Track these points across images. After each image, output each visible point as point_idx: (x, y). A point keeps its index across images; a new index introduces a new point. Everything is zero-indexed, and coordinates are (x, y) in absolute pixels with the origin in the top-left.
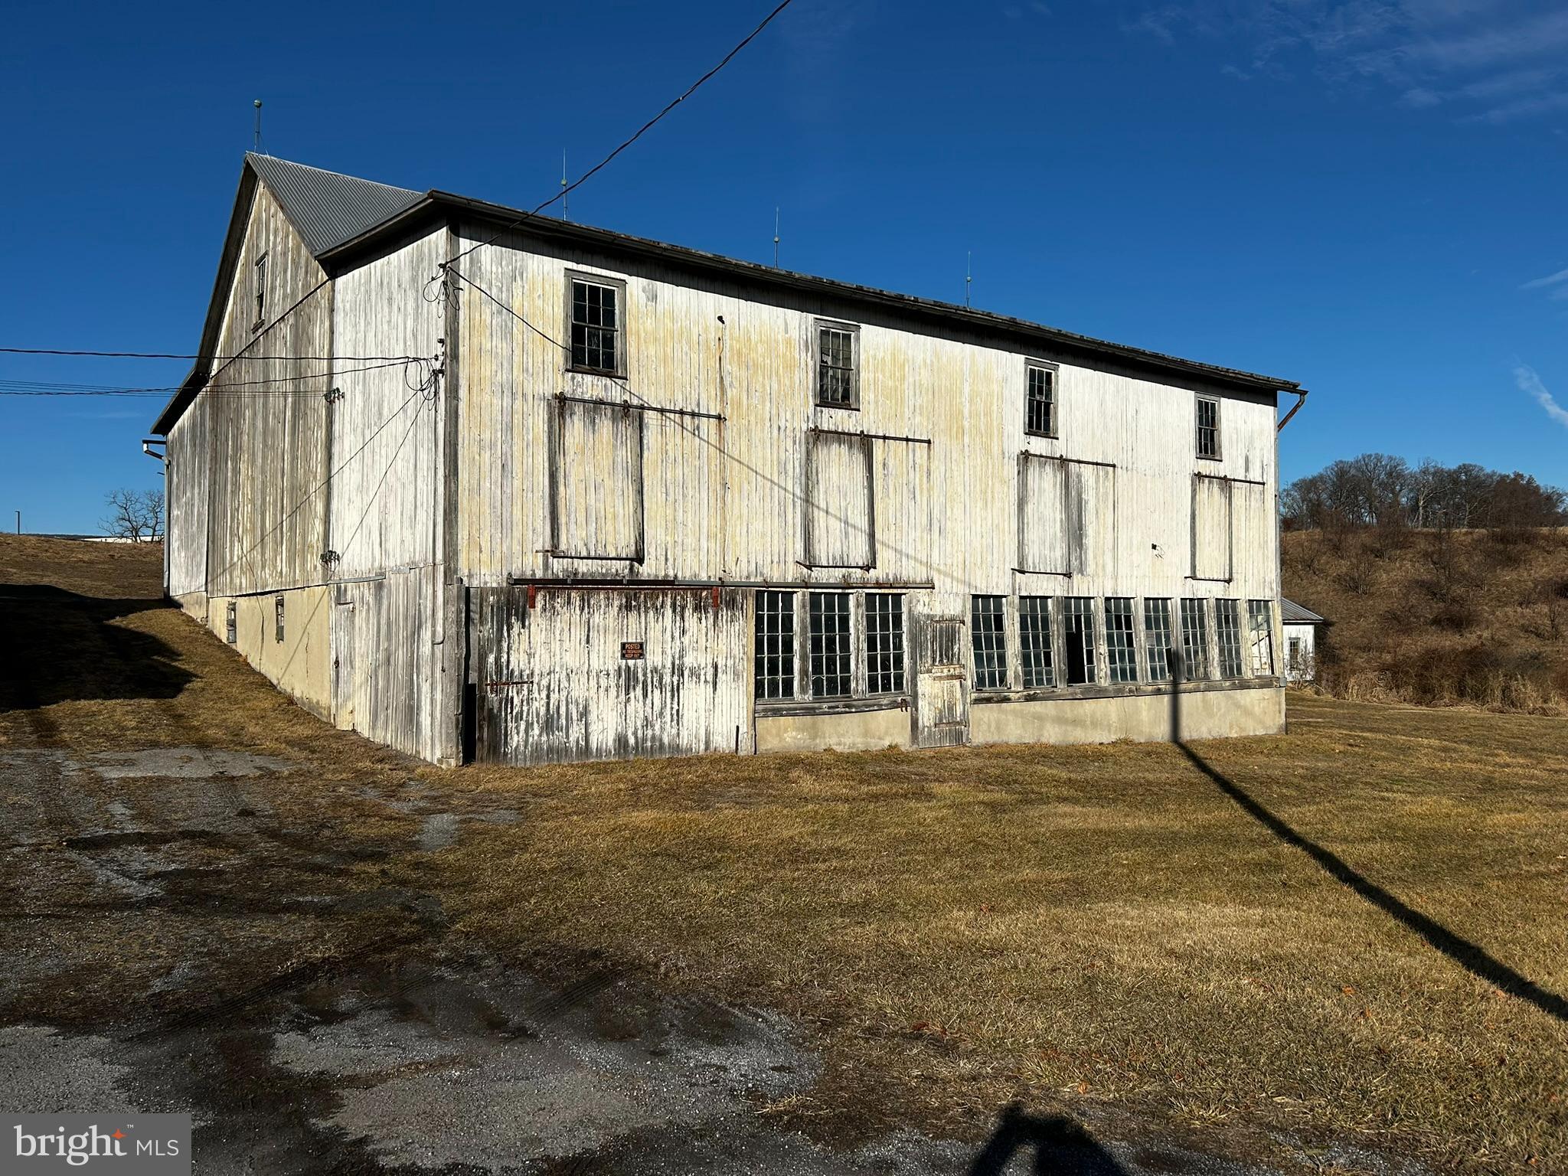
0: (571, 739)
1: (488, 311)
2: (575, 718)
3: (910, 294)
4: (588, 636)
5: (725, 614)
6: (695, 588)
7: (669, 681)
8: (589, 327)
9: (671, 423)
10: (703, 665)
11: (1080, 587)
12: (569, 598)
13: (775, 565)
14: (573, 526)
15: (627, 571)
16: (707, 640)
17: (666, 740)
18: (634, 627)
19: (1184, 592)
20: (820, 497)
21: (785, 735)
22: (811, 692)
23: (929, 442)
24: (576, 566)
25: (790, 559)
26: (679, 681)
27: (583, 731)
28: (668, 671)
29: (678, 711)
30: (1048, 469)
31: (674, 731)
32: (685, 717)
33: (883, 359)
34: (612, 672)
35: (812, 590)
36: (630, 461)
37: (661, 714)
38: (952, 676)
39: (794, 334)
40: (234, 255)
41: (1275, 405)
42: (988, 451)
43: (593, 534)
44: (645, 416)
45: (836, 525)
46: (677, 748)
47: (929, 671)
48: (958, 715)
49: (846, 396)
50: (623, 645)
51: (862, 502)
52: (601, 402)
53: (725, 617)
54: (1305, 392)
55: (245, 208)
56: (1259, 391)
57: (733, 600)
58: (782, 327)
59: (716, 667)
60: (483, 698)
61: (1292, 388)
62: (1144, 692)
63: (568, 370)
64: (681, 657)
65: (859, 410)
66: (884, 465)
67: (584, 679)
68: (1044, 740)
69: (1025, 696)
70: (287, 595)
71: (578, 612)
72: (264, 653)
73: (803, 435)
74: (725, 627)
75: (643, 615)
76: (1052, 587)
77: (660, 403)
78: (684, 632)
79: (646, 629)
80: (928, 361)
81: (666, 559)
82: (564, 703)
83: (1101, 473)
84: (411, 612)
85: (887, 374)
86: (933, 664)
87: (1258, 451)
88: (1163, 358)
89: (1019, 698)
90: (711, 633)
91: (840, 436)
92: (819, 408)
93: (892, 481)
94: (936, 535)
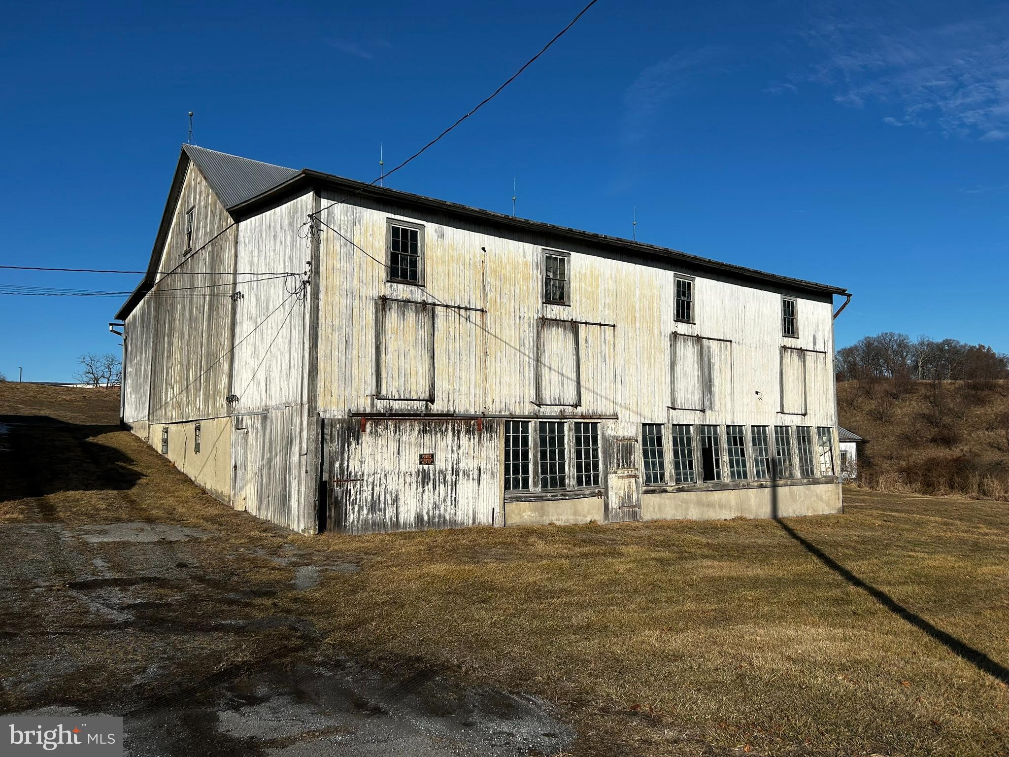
0: (387, 517)
1: (338, 244)
2: (390, 502)
3: (602, 233)
4: (399, 450)
5: (485, 435)
6: (467, 419)
7: (450, 479)
8: (401, 254)
9: (452, 313)
10: (471, 469)
11: (711, 418)
12: (387, 426)
13: (517, 404)
14: (390, 380)
15: (423, 408)
16: (474, 452)
17: (448, 518)
18: (428, 444)
19: (777, 422)
20: (546, 359)
21: (524, 514)
22: (540, 486)
23: (614, 326)
24: (391, 405)
25: (527, 400)
26: (456, 479)
27: (395, 512)
28: (449, 472)
29: (455, 498)
30: (690, 343)
31: (453, 512)
32: (460, 503)
33: (585, 274)
34: (413, 473)
35: (541, 420)
36: (426, 338)
37: (445, 500)
38: (630, 475)
39: (529, 258)
40: (173, 207)
41: (831, 303)
42: (651, 331)
43: (403, 386)
44: (436, 310)
45: (555, 377)
46: (455, 523)
47: (615, 473)
48: (634, 501)
49: (562, 297)
50: (421, 456)
51: (572, 363)
52: (409, 301)
53: (485, 438)
54: (851, 295)
55: (181, 178)
56: (822, 294)
57: (491, 427)
58: (522, 254)
59: (480, 470)
60: (332, 490)
61: (842, 292)
62: (753, 486)
63: (388, 281)
64: (458, 463)
65: (570, 306)
66: (586, 340)
67: (395, 478)
68: (689, 517)
69: (677, 489)
70: (202, 423)
71: (392, 434)
72: (186, 460)
73: (535, 322)
74: (486, 443)
75: (433, 436)
76: (692, 419)
77: (445, 301)
78: (459, 447)
79: (436, 445)
80: (613, 276)
81: (449, 401)
82: (383, 493)
83: (723, 346)
84: (286, 435)
85: (588, 283)
86: (618, 468)
87: (821, 332)
88: (761, 273)
89: (673, 490)
90: (477, 448)
91: (558, 322)
92: (545, 305)
93: (590, 350)
94: (619, 385)
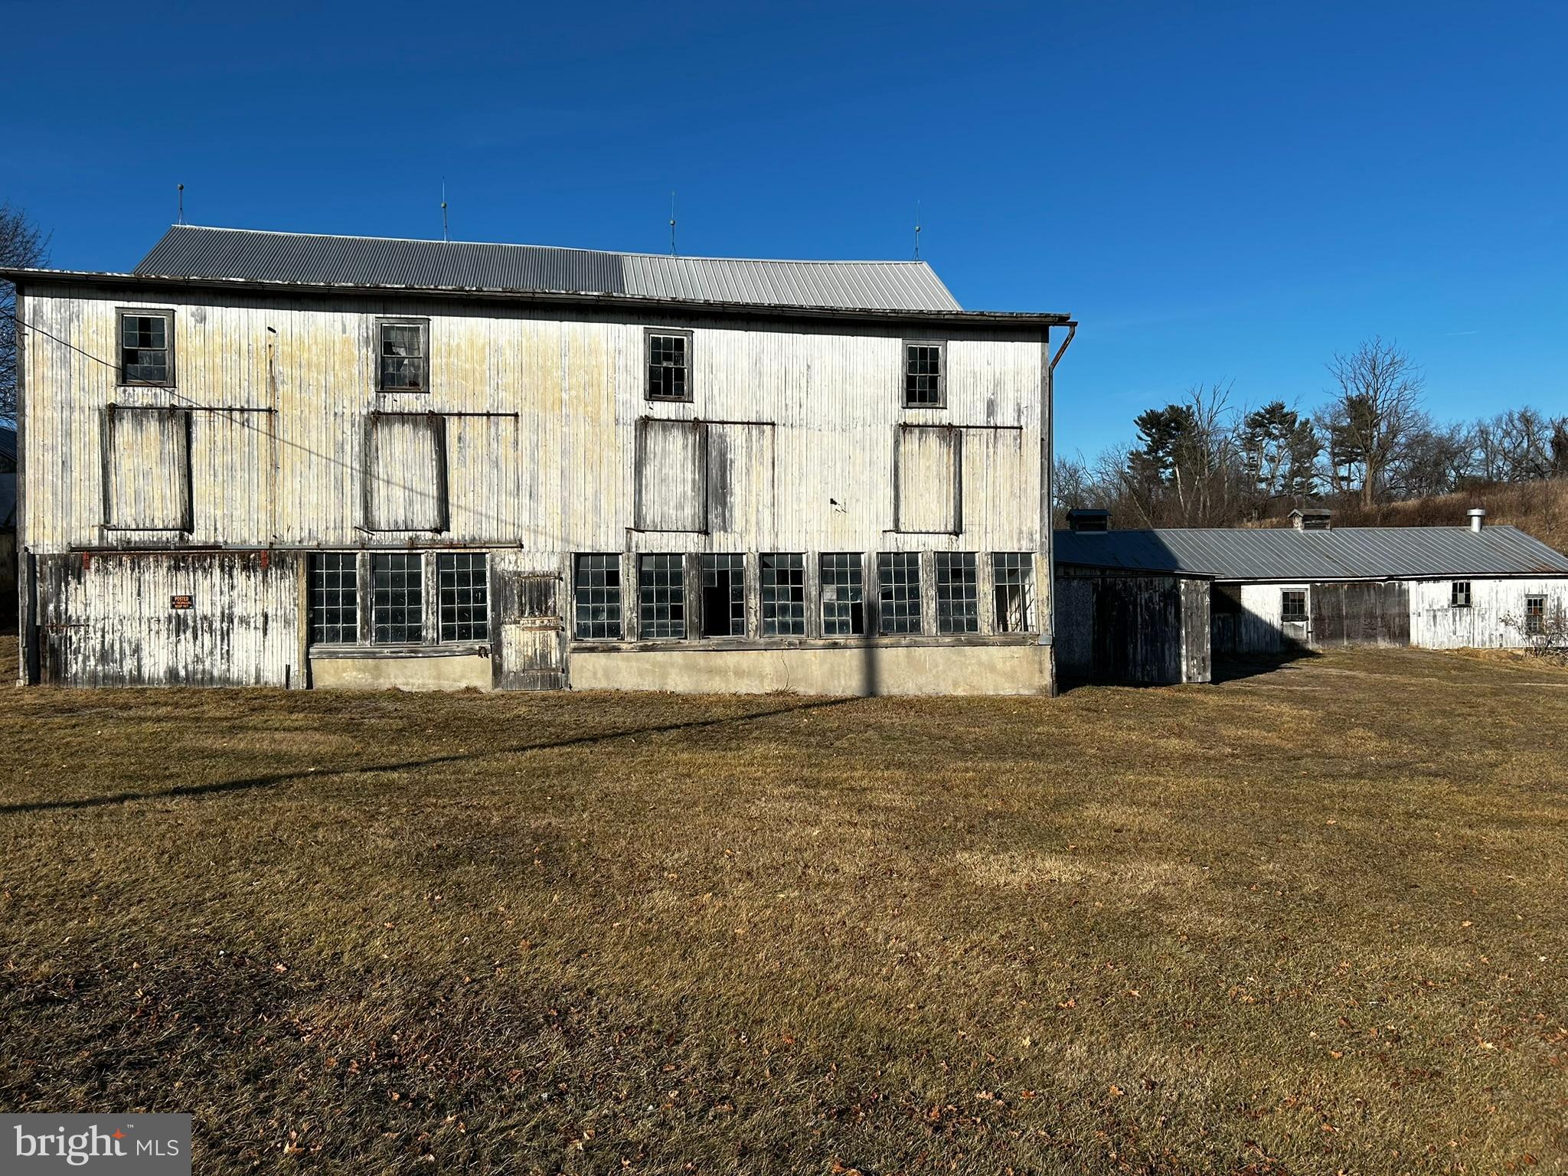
0: (124, 669)
1: (49, 348)
2: (128, 653)
4: (139, 590)
5: (273, 573)
6: (245, 551)
7: (219, 627)
8: (140, 350)
9: (219, 419)
10: (253, 614)
11: (722, 543)
12: (121, 561)
13: (331, 531)
14: (122, 505)
15: (177, 539)
16: (256, 594)
17: (216, 673)
18: (183, 582)
19: (883, 546)
20: (380, 469)
21: (345, 675)
22: (374, 638)
23: (516, 415)
24: (128, 536)
26: (229, 627)
27: (136, 664)
28: (218, 619)
29: (228, 651)
30: (676, 432)
31: (224, 667)
32: (235, 656)
33: (458, 345)
36: (176, 451)
37: (211, 653)
38: (546, 626)
39: (354, 334)
41: (1045, 341)
42: (595, 420)
43: (142, 512)
44: (193, 415)
45: (398, 493)
46: (227, 680)
47: (516, 622)
48: (554, 661)
49: (414, 381)
50: (173, 599)
51: (431, 472)
52: (150, 408)
53: (274, 576)
54: (1076, 324)
57: (283, 561)
58: (340, 329)
59: (266, 617)
60: (45, 636)
61: (1062, 320)
62: (815, 645)
63: (119, 385)
64: (230, 607)
65: (429, 393)
66: (460, 439)
67: (136, 624)
68: (667, 689)
69: (641, 646)
71: (129, 572)
73: (362, 420)
74: (274, 583)
75: (191, 574)
76: (682, 545)
77: (209, 403)
78: (232, 587)
79: (195, 585)
81: (216, 529)
82: (118, 642)
83: (754, 432)
85: (464, 359)
86: (522, 613)
87: (1012, 392)
89: (632, 648)
90: (260, 588)
91: (403, 417)
92: (381, 394)
93: (469, 452)
94: (526, 500)
